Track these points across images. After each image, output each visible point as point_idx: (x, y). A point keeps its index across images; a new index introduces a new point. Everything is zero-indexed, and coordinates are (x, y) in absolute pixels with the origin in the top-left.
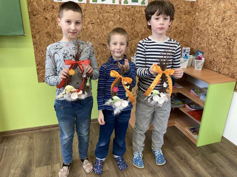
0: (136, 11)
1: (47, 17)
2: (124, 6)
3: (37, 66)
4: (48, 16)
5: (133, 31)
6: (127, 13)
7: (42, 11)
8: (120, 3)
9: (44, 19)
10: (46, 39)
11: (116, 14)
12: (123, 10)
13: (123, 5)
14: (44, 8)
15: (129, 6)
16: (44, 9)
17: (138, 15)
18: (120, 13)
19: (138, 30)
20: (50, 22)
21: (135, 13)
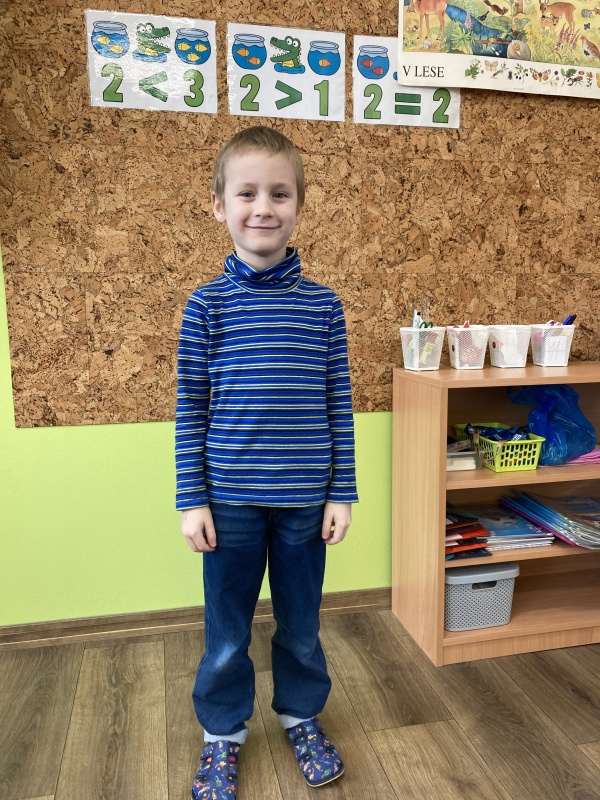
0: (413, 148)
1: (63, 162)
2: (364, 128)
3: (15, 355)
4: (68, 158)
5: (406, 224)
6: (378, 153)
7: (46, 139)
8: (349, 114)
9: (52, 173)
10: (54, 248)
11: (334, 160)
12: (362, 142)
13: (360, 125)
14: (54, 128)
15: (386, 127)
16: (55, 134)
17: (425, 165)
18: (349, 152)
19: (427, 225)
20: (74, 182)
21: (409, 155)
